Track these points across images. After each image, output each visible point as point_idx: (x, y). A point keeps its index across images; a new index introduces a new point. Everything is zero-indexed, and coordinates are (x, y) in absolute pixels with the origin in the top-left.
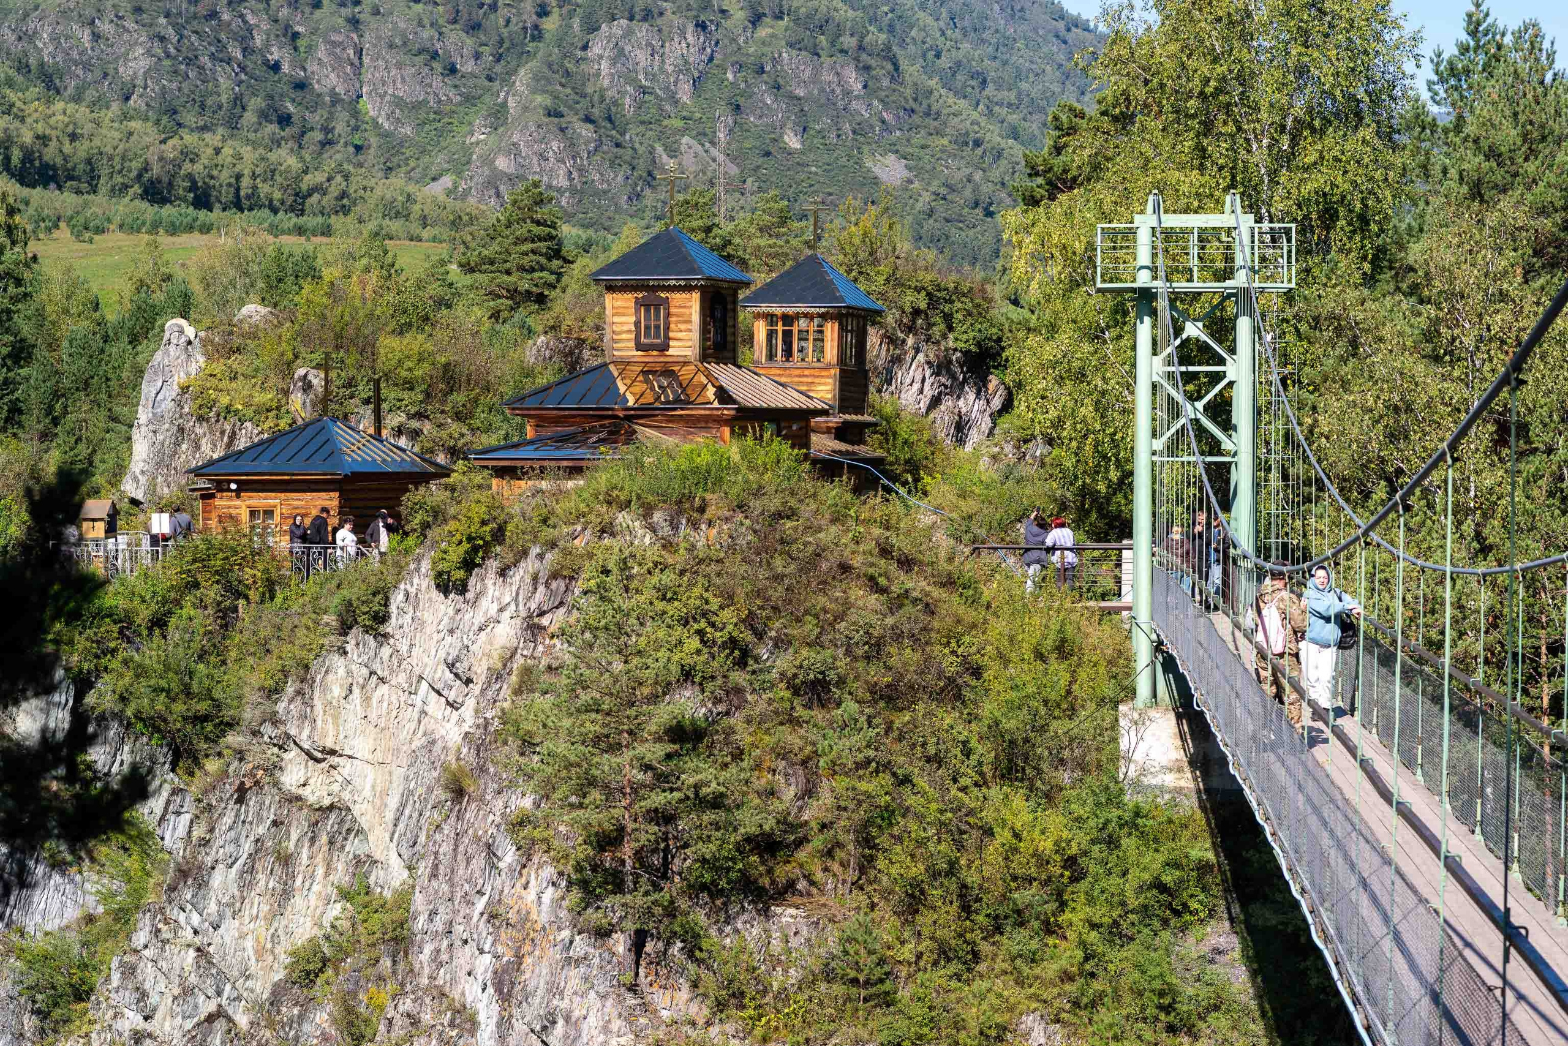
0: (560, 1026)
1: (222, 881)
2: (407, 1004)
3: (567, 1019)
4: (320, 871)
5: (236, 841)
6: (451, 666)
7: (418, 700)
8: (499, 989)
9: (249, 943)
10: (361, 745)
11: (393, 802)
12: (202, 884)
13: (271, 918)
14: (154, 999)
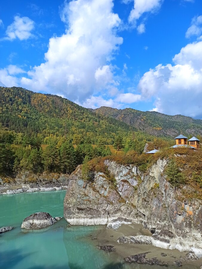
3: (170, 194)
4: (153, 181)
5: (146, 179)
6: (162, 166)
7: (159, 169)
8: (165, 191)
9: (147, 187)
10: (155, 172)
11: (158, 176)
12: (144, 182)
14: (141, 190)
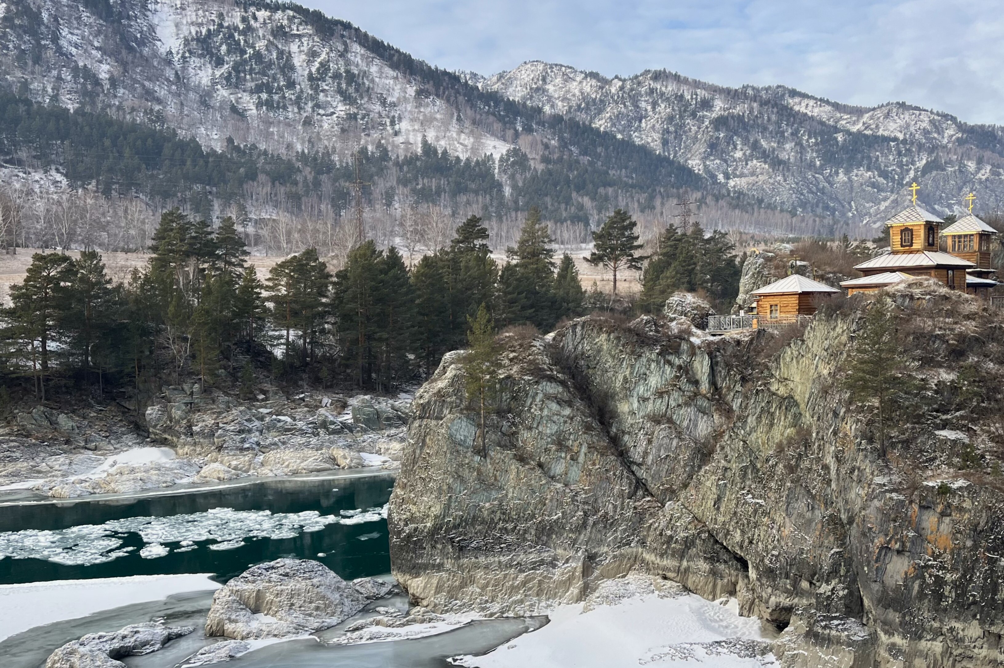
0: (856, 473)
1: (752, 421)
3: (859, 469)
4: (783, 418)
5: (755, 408)
6: (826, 350)
7: (815, 362)
9: (760, 441)
11: (807, 396)
12: (745, 421)
14: (730, 457)
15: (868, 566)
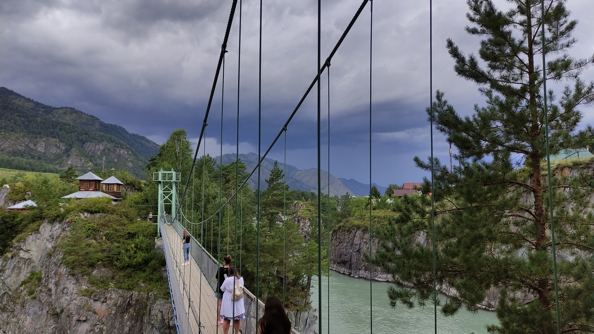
0: (66, 290)
1: (7, 272)
2: (40, 288)
4: (26, 269)
6: (50, 236)
8: (56, 284)
10: (34, 249)
13: (16, 277)
15: (70, 330)
